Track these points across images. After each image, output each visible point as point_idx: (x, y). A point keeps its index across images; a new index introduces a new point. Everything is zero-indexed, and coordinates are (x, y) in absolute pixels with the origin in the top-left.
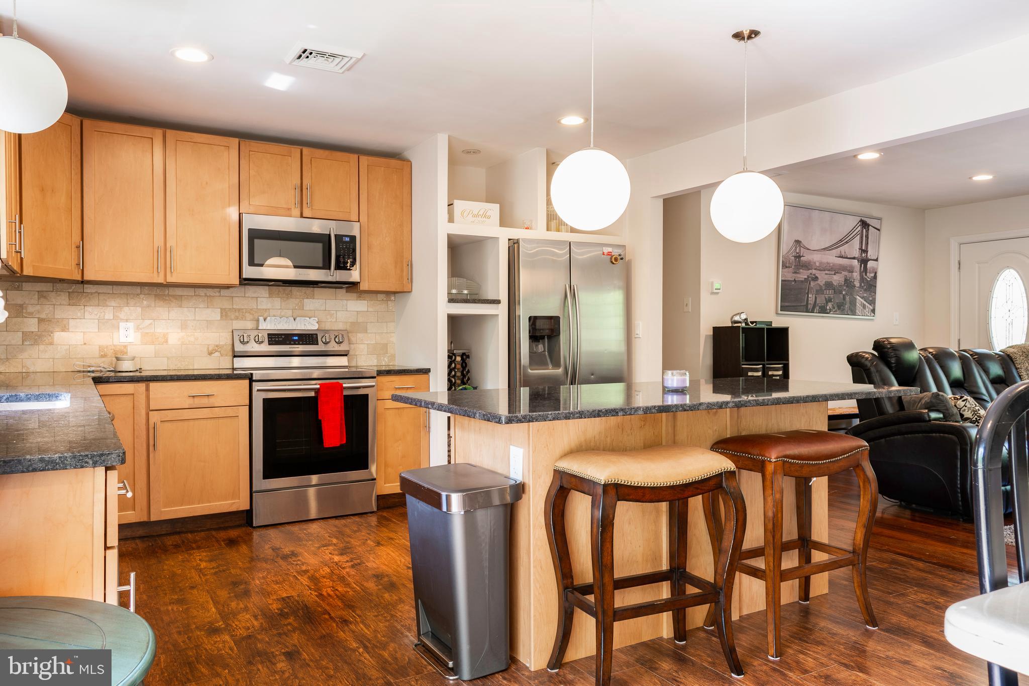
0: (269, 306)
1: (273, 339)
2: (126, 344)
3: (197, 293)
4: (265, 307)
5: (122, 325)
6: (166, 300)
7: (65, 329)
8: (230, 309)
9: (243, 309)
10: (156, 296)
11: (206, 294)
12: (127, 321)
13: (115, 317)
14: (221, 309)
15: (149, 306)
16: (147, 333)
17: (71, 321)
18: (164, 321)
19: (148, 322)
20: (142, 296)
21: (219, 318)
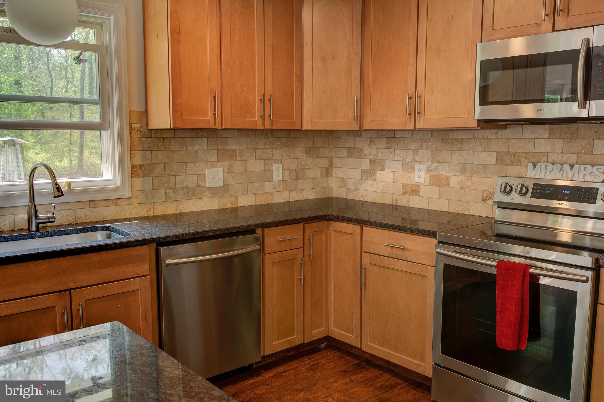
0: (548, 149)
1: (538, 191)
2: (419, 184)
3: (476, 136)
4: (543, 150)
5: (417, 166)
6: (450, 143)
7: (383, 169)
8: (506, 152)
9: (518, 153)
10: (442, 139)
11: (483, 136)
12: (421, 163)
13: (413, 160)
14: (497, 152)
15: (437, 149)
16: (434, 175)
17: (387, 162)
18: (447, 164)
19: (436, 164)
20: (432, 140)
21: (494, 163)
